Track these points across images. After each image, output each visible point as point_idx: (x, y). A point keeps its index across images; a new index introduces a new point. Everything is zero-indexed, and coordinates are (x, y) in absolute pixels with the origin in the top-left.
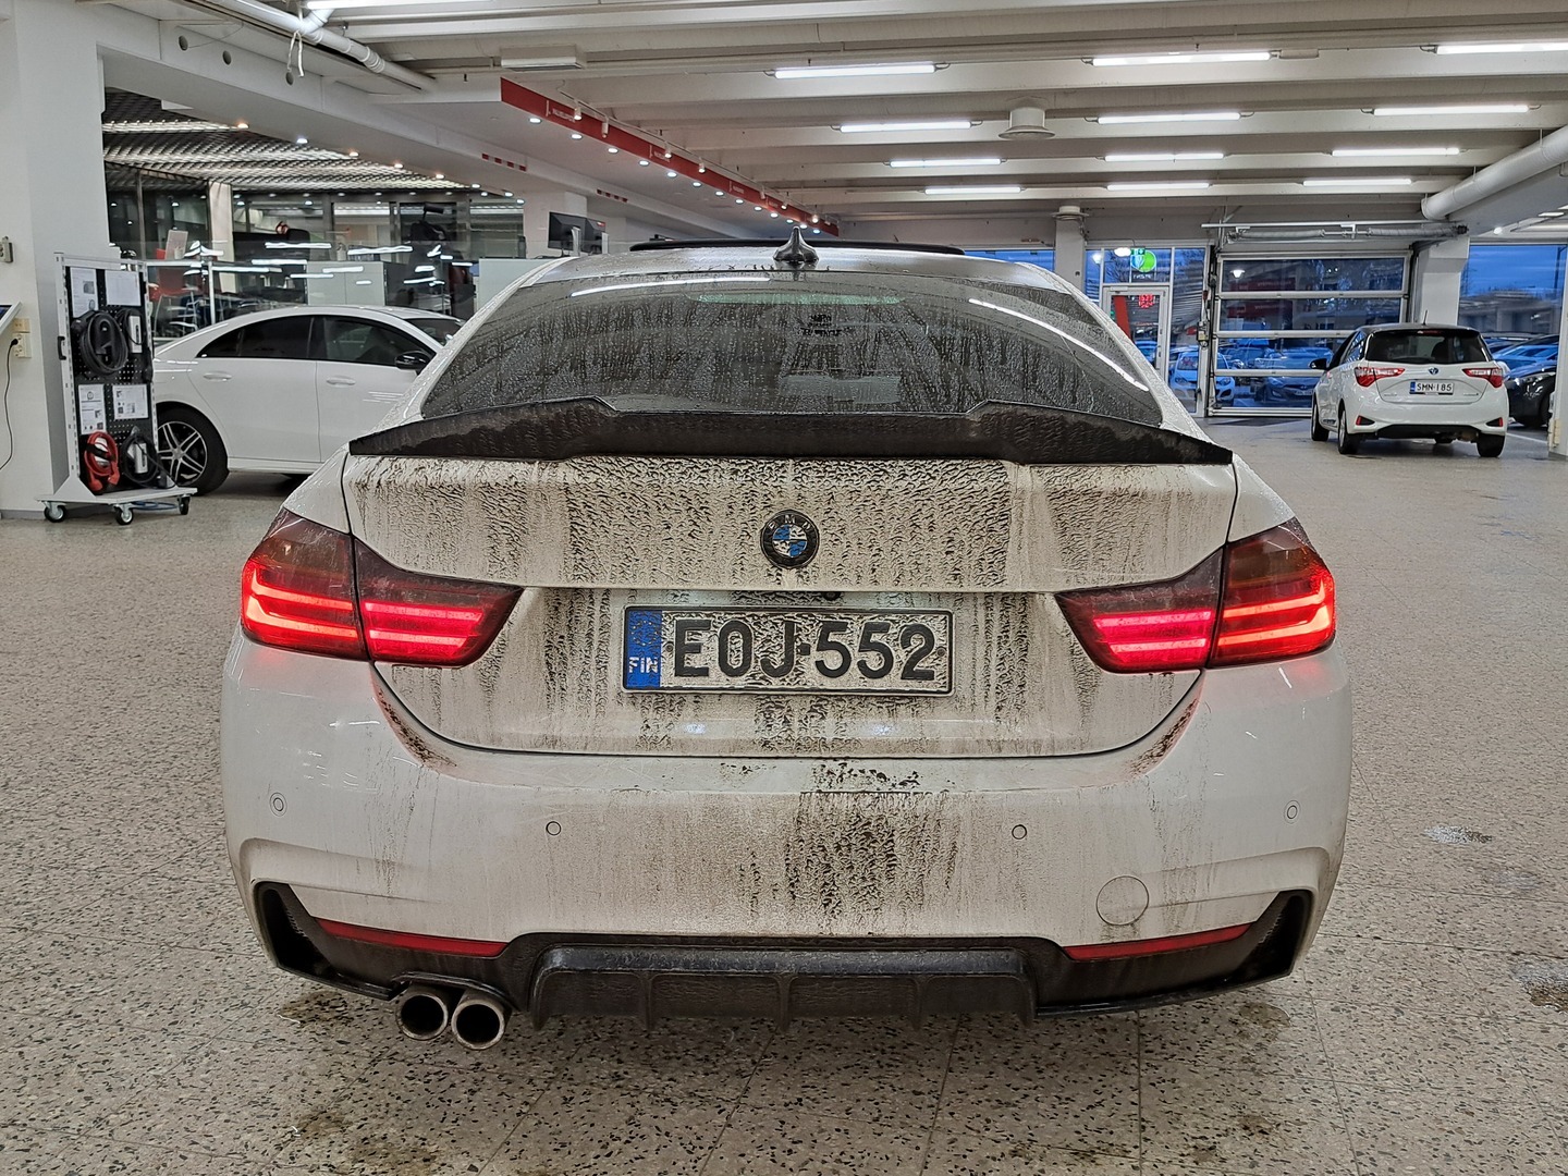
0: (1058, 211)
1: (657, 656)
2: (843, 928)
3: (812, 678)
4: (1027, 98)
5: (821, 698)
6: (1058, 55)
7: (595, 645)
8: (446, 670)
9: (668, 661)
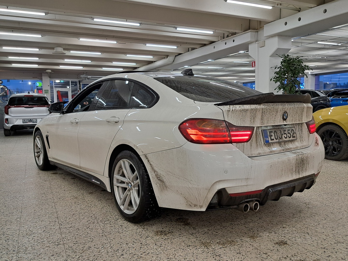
0: (46, 71)
1: (268, 138)
2: (301, 176)
3: (284, 139)
4: (59, 45)
5: (285, 142)
6: (74, 37)
7: (259, 137)
8: (246, 143)
9: (269, 138)
